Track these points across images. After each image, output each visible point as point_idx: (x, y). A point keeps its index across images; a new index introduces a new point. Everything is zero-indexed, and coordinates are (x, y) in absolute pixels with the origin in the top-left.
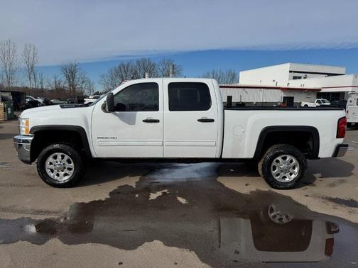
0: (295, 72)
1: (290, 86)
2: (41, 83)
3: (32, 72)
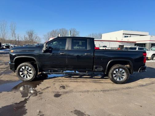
0: (125, 34)
1: (123, 41)
2: (18, 38)
3: (14, 34)
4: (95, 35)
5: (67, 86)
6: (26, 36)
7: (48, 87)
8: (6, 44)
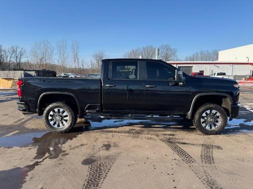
3: (76, 57)
4: (206, 53)
5: (116, 145)
6: (93, 62)
7: (83, 145)
8: (65, 74)
